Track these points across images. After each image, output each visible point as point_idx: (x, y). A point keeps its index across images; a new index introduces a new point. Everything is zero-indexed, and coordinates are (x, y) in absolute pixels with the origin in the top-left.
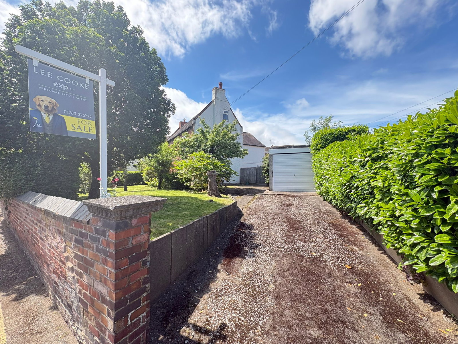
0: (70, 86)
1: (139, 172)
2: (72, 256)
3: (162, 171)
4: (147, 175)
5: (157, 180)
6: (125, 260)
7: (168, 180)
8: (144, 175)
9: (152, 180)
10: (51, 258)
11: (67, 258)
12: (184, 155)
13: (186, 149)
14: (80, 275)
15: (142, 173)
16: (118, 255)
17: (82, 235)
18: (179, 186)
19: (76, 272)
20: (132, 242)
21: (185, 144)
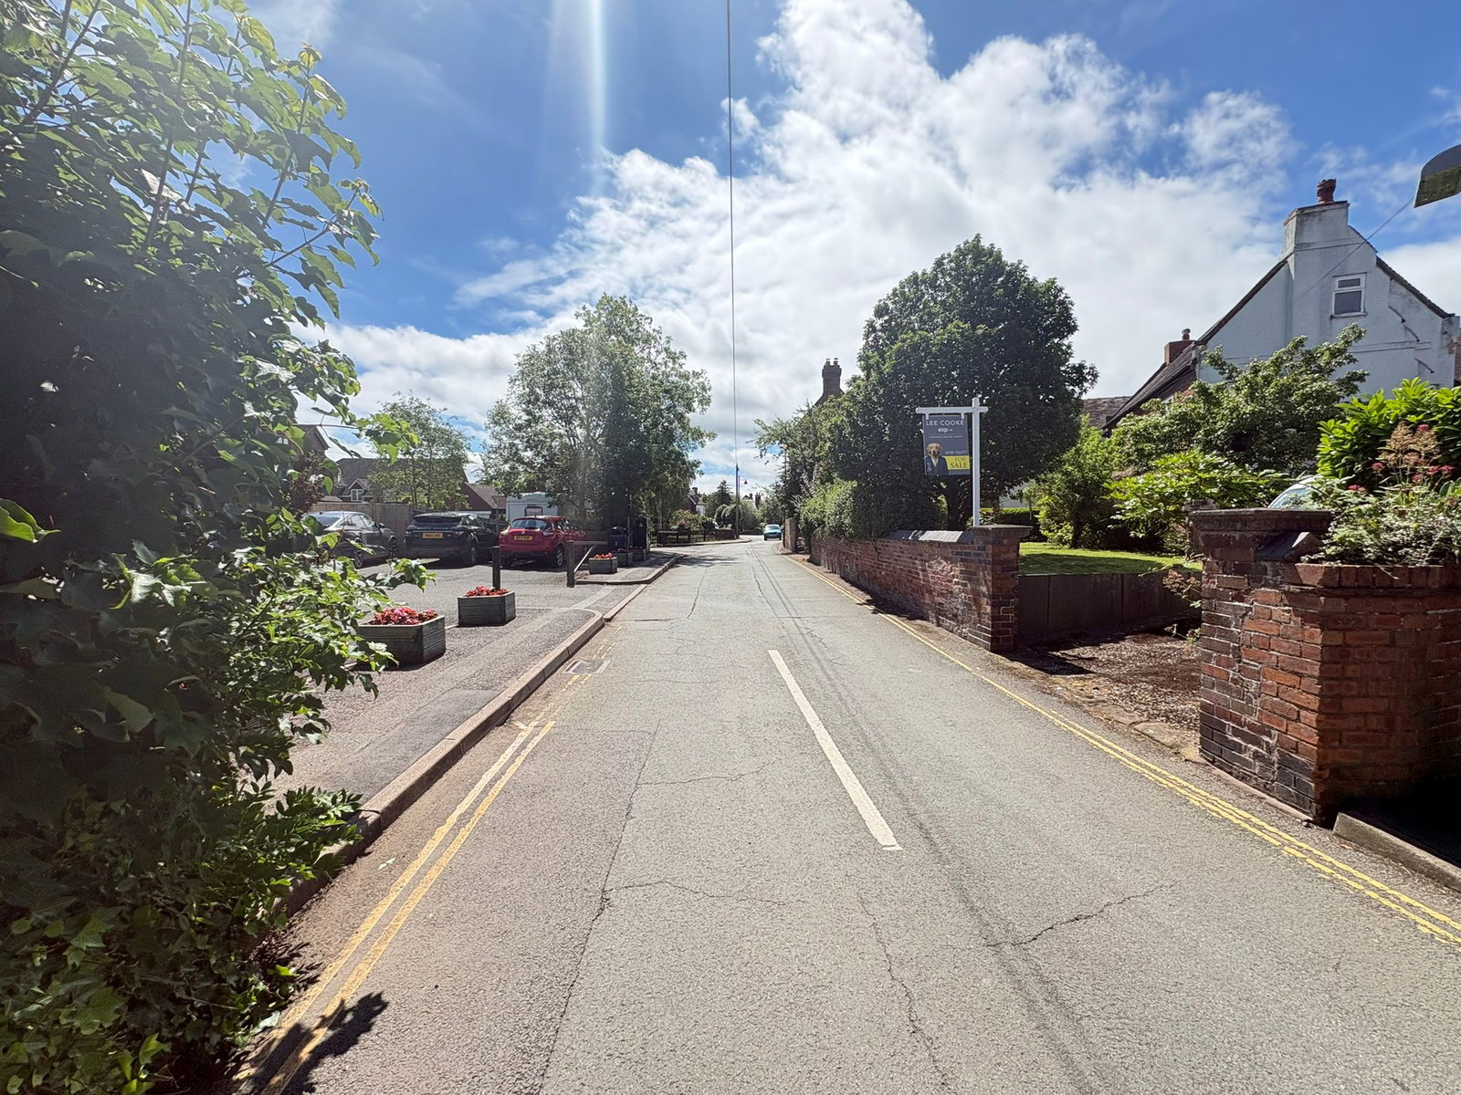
0: (949, 427)
1: (1028, 509)
2: (957, 573)
3: (1082, 505)
4: (1049, 517)
5: (1070, 528)
6: (998, 568)
7: (1095, 527)
8: (1041, 516)
9: (1058, 529)
10: (935, 583)
11: (953, 576)
12: (1142, 461)
13: (1148, 447)
14: (965, 585)
15: (1037, 513)
16: (994, 563)
17: (967, 554)
18: (1119, 539)
19: (962, 584)
20: (1003, 557)
21: (1141, 437)
